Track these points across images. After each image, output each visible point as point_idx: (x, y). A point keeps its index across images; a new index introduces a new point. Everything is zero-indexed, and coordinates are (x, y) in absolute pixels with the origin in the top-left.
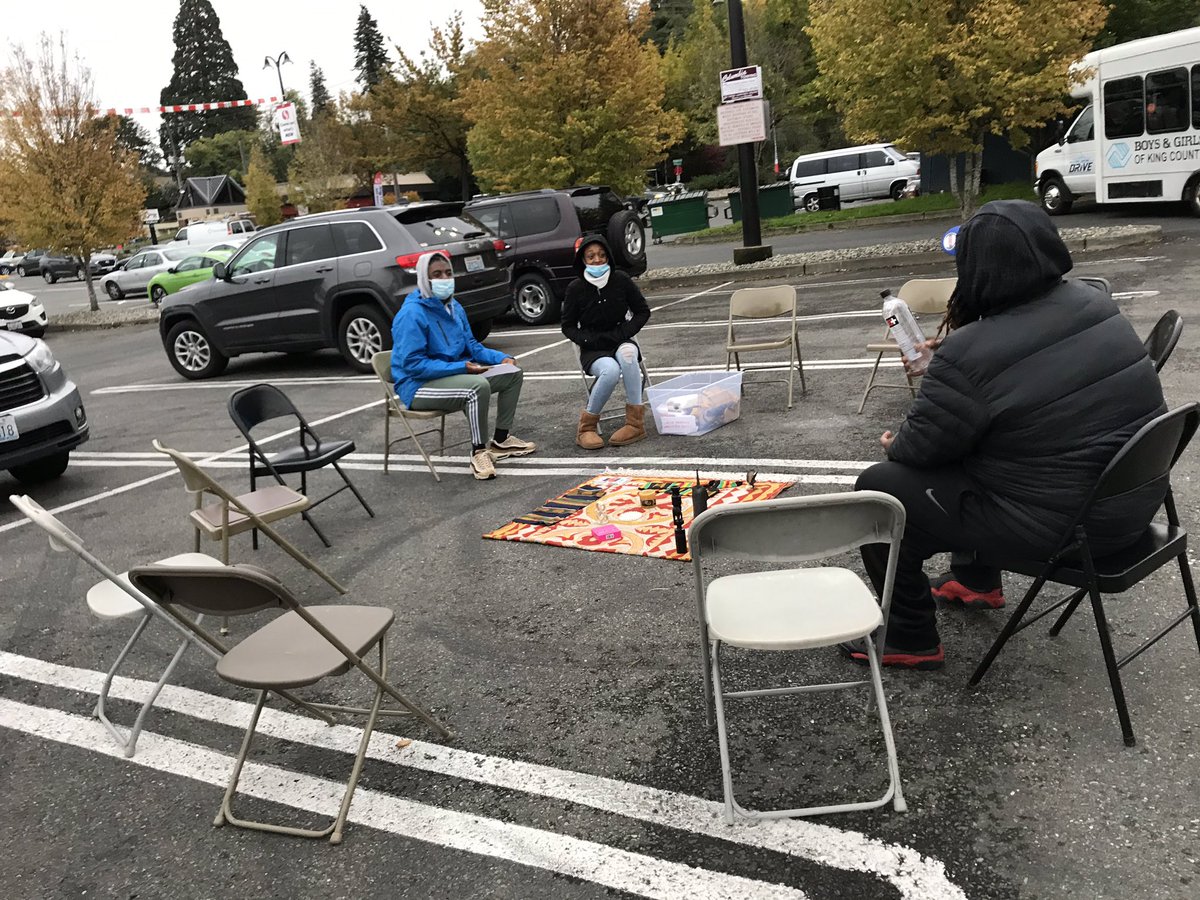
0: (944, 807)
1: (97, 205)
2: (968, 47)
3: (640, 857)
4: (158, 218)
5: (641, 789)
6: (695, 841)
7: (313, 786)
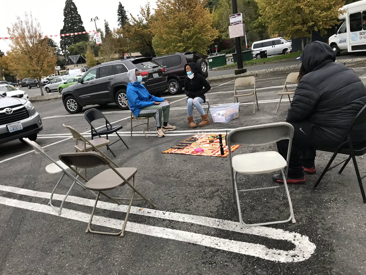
0: (307, 222)
1: (43, 64)
2: (307, 3)
3: (214, 238)
4: (60, 69)
5: (213, 219)
6: (231, 233)
7: (114, 222)
